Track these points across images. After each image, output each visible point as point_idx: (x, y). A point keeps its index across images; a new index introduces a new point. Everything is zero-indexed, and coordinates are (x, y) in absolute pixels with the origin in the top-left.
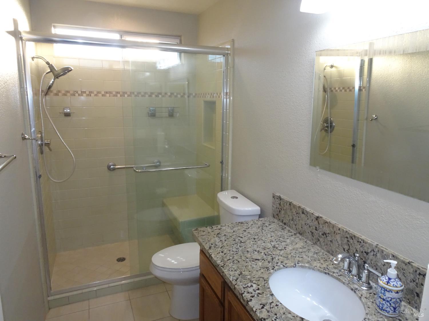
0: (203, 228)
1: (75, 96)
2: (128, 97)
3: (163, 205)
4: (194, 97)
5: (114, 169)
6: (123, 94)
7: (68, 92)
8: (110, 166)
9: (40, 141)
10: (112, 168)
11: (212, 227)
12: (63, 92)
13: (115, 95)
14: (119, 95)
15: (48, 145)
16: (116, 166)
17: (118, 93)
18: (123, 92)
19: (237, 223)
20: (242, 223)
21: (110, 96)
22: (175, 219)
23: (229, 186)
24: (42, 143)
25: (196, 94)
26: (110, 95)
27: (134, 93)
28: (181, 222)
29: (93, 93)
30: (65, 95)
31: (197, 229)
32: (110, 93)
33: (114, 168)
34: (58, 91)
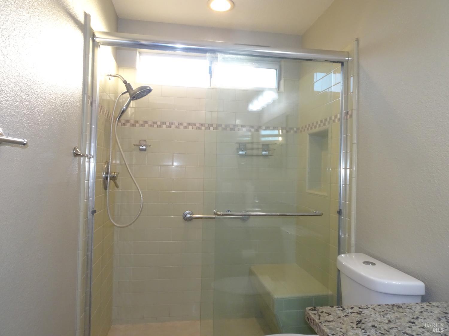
0: (325, 307)
1: (153, 127)
2: (214, 130)
3: (251, 273)
4: (295, 132)
5: (190, 219)
6: (208, 126)
7: (146, 122)
8: (187, 215)
9: (105, 173)
10: (189, 218)
11: (342, 307)
12: (141, 122)
13: (198, 127)
14: (203, 128)
15: (114, 178)
16: (193, 215)
17: (202, 125)
18: (208, 125)
19: (388, 305)
20: (399, 307)
21: (193, 129)
22: (268, 294)
23: (353, 248)
24: (107, 176)
25: (298, 129)
26: (193, 127)
27: (221, 125)
28: (277, 299)
29: (174, 125)
30: (142, 125)
31: (315, 308)
32: (194, 125)
33: (190, 217)
34: (136, 121)
